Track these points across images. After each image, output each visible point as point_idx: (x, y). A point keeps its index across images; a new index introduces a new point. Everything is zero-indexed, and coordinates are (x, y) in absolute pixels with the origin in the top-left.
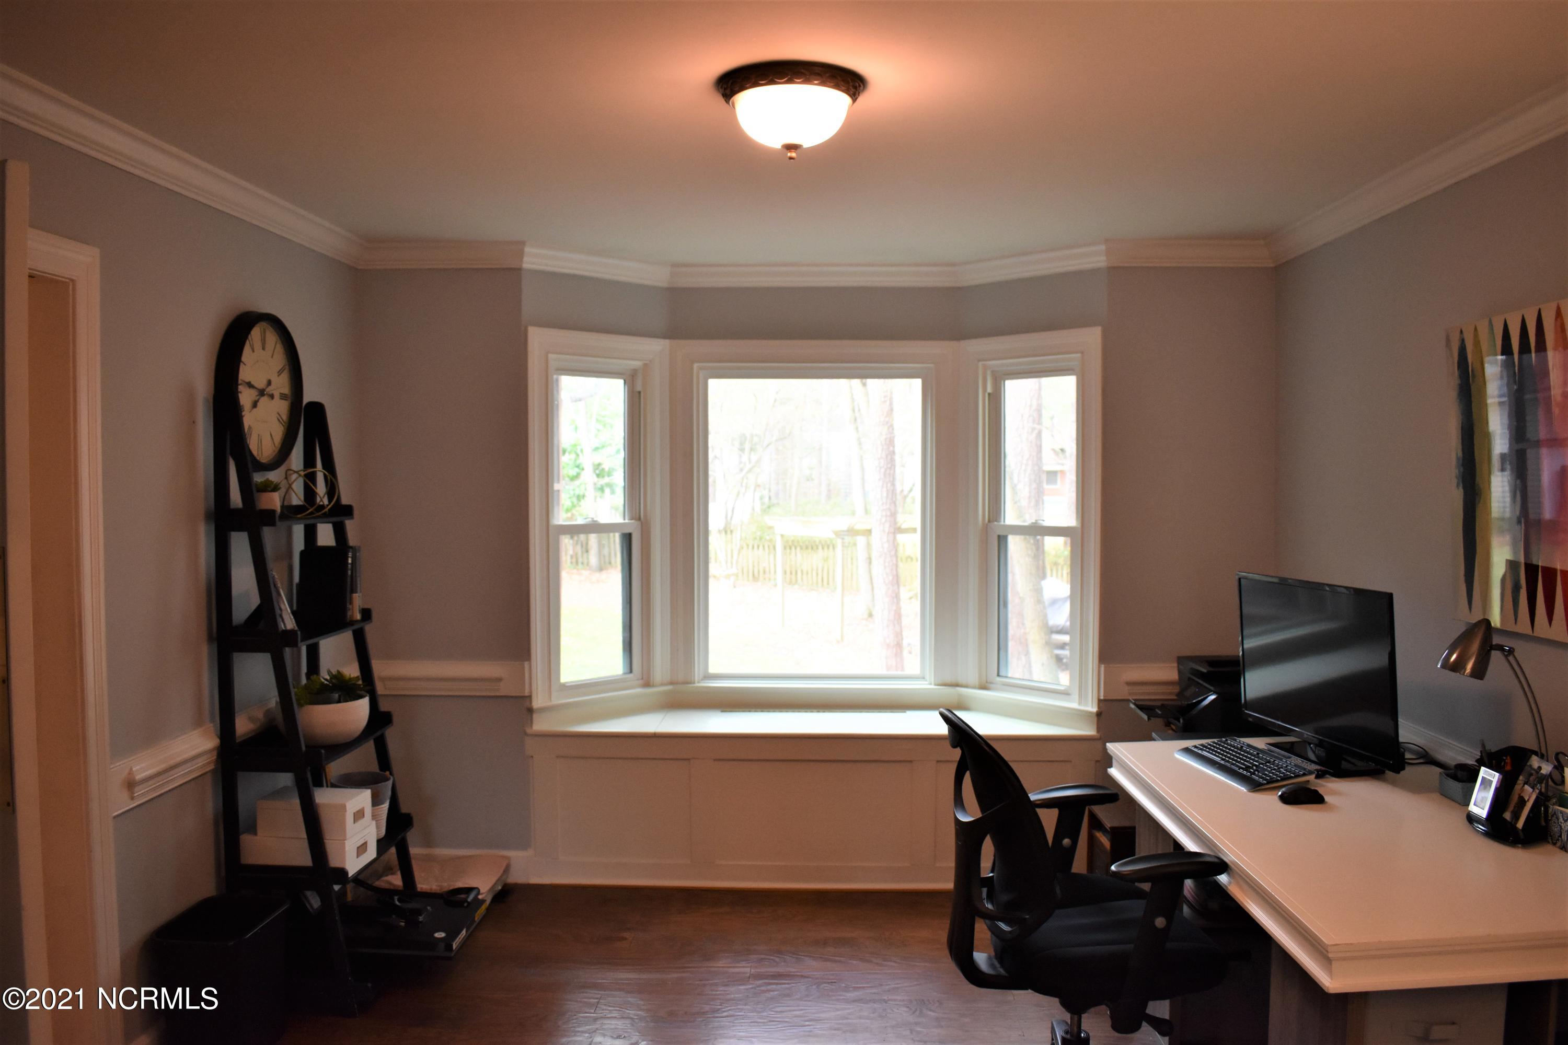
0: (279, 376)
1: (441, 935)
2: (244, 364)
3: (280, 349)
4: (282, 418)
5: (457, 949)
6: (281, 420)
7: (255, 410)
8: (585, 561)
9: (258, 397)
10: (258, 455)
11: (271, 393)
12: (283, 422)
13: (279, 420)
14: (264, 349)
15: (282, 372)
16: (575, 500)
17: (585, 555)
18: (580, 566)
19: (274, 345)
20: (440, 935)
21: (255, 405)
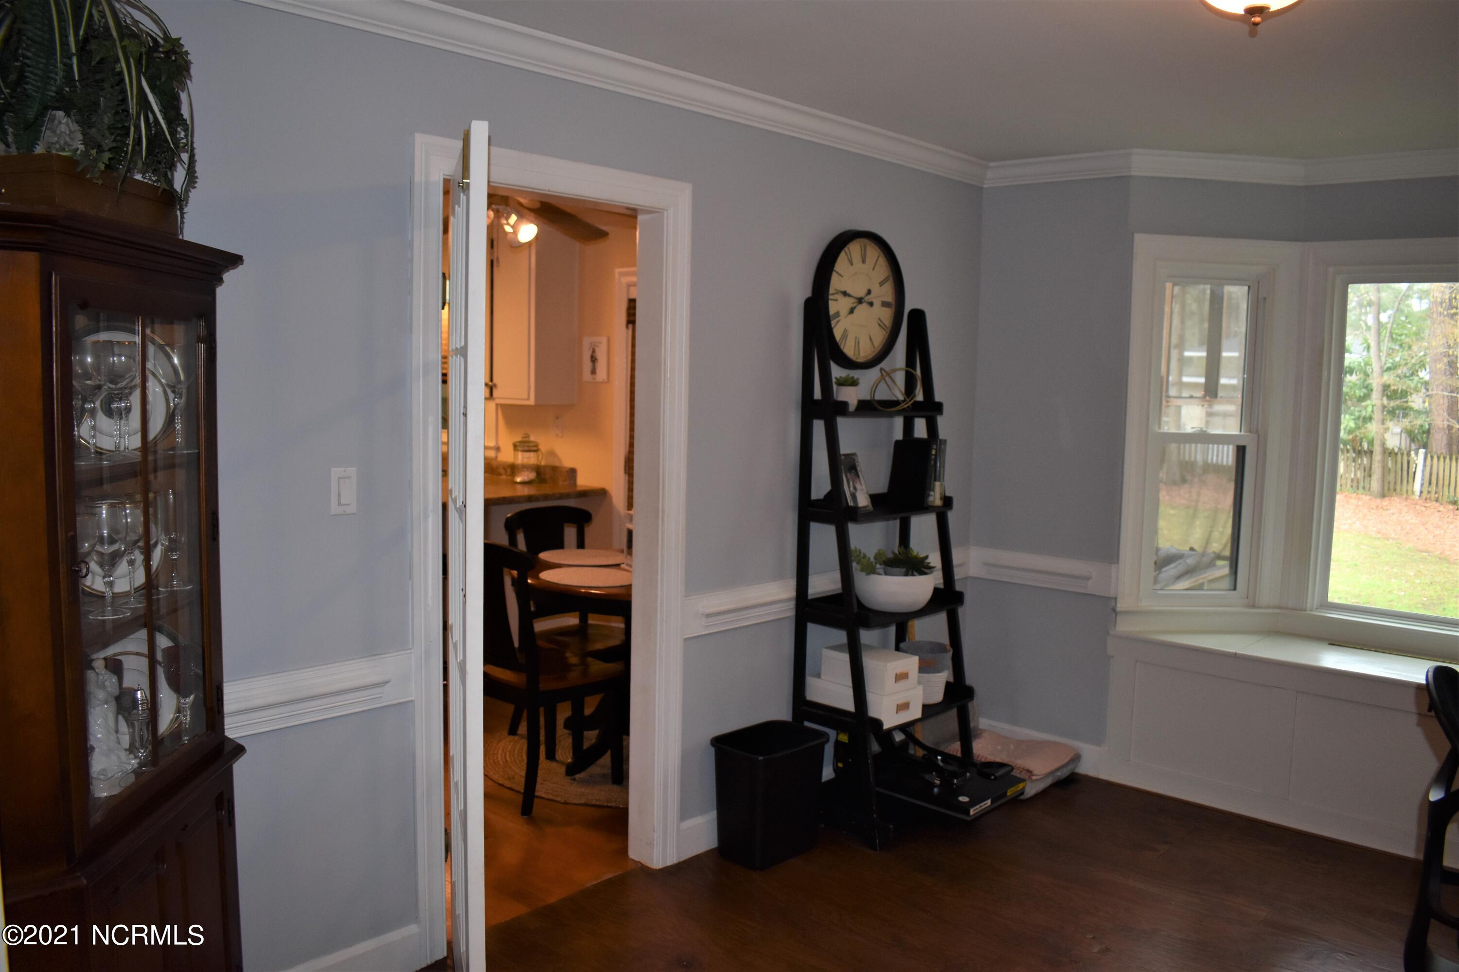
0: (881, 286)
1: (965, 799)
2: (839, 274)
3: (882, 262)
4: (882, 322)
5: (974, 816)
6: (882, 324)
7: (851, 316)
8: (1367, 486)
9: (855, 304)
10: (854, 354)
11: (870, 301)
12: (885, 328)
13: (879, 325)
14: (864, 262)
15: (885, 282)
16: (1360, 423)
17: (1369, 479)
18: (1361, 490)
19: (876, 258)
20: (963, 799)
21: (852, 311)
